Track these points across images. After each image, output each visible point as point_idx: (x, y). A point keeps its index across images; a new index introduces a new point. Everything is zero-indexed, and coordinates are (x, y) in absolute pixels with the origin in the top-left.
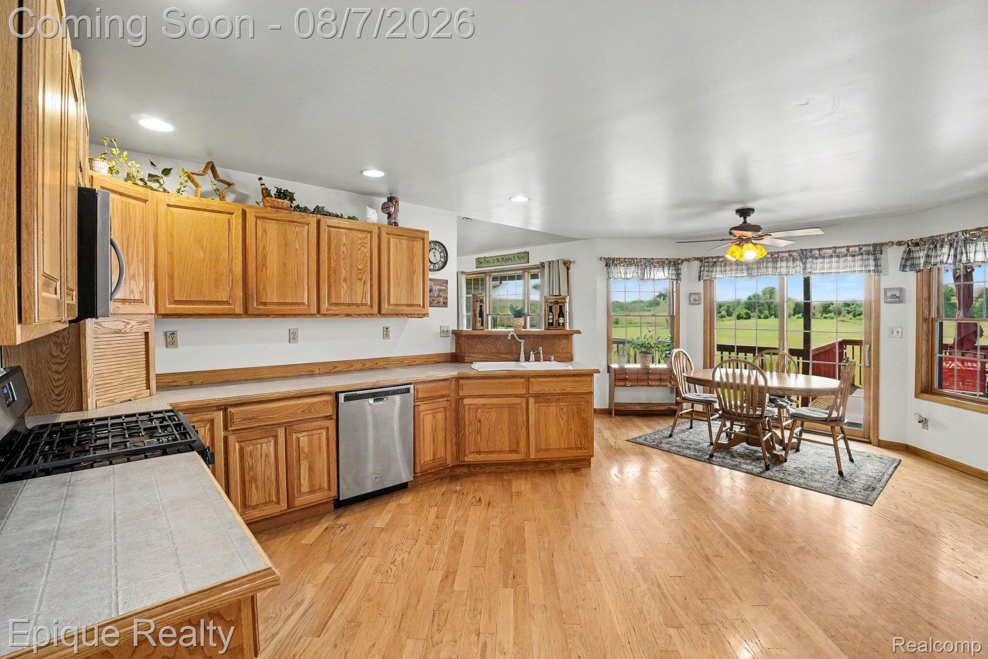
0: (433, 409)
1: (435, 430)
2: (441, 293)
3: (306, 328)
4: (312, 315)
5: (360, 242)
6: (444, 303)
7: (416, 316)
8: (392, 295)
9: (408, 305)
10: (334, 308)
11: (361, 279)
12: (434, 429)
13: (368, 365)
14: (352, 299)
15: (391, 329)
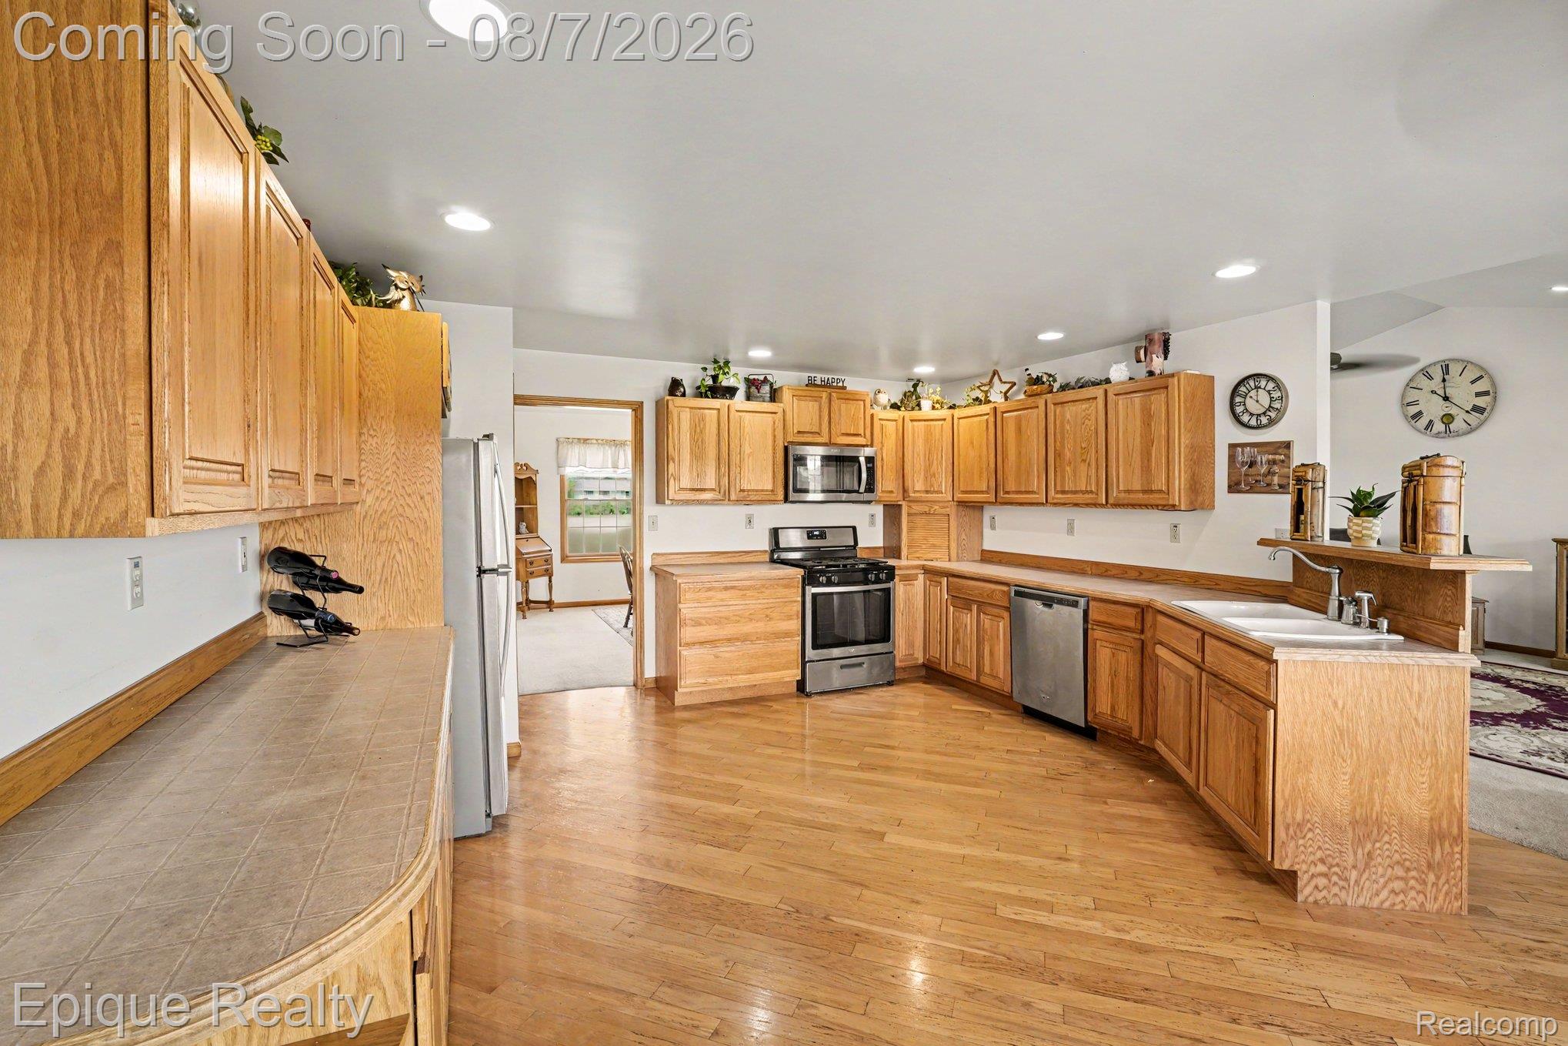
0: (1117, 644)
1: (1114, 675)
2: (1276, 468)
3: (1085, 519)
4: (1102, 506)
5: (1084, 414)
6: (1281, 486)
7: (1160, 508)
8: (1121, 480)
9: (1144, 492)
10: (1060, 496)
11: (1084, 461)
12: (1113, 672)
13: (1146, 575)
14: (1076, 486)
15: (1180, 527)
